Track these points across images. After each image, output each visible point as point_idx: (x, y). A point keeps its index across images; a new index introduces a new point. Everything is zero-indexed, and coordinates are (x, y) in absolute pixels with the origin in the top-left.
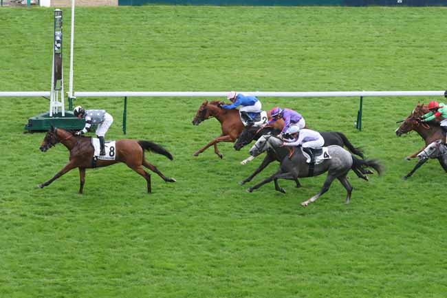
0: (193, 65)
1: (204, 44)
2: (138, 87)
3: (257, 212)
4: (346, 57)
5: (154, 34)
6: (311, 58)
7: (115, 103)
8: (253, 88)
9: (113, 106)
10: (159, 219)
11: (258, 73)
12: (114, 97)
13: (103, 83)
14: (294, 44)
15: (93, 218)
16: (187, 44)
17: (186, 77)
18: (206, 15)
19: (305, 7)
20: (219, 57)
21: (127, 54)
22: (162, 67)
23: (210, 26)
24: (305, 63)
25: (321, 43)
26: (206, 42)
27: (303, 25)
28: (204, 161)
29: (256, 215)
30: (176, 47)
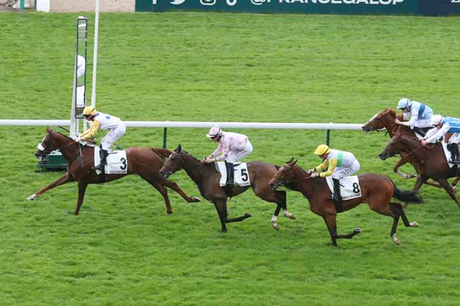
0: (238, 88)
1: (250, 62)
2: (174, 115)
3: (341, 275)
4: (429, 79)
5: (184, 48)
6: (386, 81)
7: (147, 135)
8: (318, 119)
9: (144, 139)
10: (221, 283)
11: (321, 99)
12: (144, 128)
13: (128, 110)
14: (363, 63)
15: (137, 281)
16: (227, 62)
17: (232, 103)
18: (246, 25)
19: (368, 16)
20: (271, 78)
21: (153, 73)
22: (199, 90)
23: (253, 39)
24: (380, 87)
25: (395, 63)
26: (251, 58)
27: (370, 39)
28: (267, 210)
29: (342, 279)
30: (214, 64)
